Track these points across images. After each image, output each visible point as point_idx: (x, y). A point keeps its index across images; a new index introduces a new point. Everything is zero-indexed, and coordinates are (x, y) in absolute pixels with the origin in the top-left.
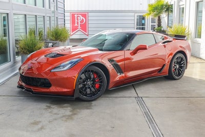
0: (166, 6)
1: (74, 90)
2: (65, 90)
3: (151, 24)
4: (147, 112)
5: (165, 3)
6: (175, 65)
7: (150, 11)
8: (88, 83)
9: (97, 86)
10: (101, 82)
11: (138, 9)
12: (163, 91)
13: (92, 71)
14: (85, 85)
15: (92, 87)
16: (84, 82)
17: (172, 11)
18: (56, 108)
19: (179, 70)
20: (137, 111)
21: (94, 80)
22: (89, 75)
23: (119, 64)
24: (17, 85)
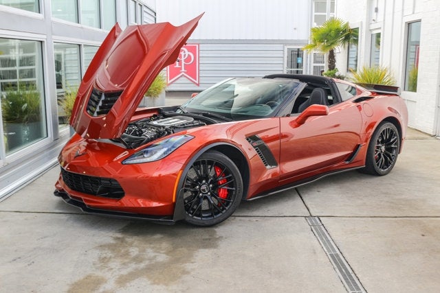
0: (344, 31)
1: (174, 204)
2: (155, 204)
3: (313, 65)
4: (337, 255)
5: (342, 26)
6: (378, 147)
7: (315, 41)
8: (204, 187)
9: (222, 192)
10: (231, 185)
11: (289, 38)
12: (360, 201)
13: (210, 163)
14: (196, 192)
15: (212, 195)
16: (194, 185)
17: (356, 41)
18: (136, 243)
19: (386, 155)
20: (315, 253)
21: (215, 182)
22: (205, 171)
23: (269, 145)
24: (54, 189)
